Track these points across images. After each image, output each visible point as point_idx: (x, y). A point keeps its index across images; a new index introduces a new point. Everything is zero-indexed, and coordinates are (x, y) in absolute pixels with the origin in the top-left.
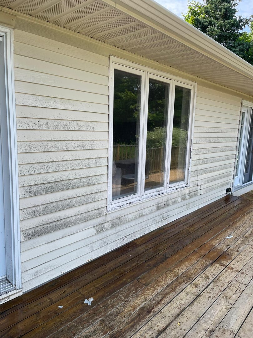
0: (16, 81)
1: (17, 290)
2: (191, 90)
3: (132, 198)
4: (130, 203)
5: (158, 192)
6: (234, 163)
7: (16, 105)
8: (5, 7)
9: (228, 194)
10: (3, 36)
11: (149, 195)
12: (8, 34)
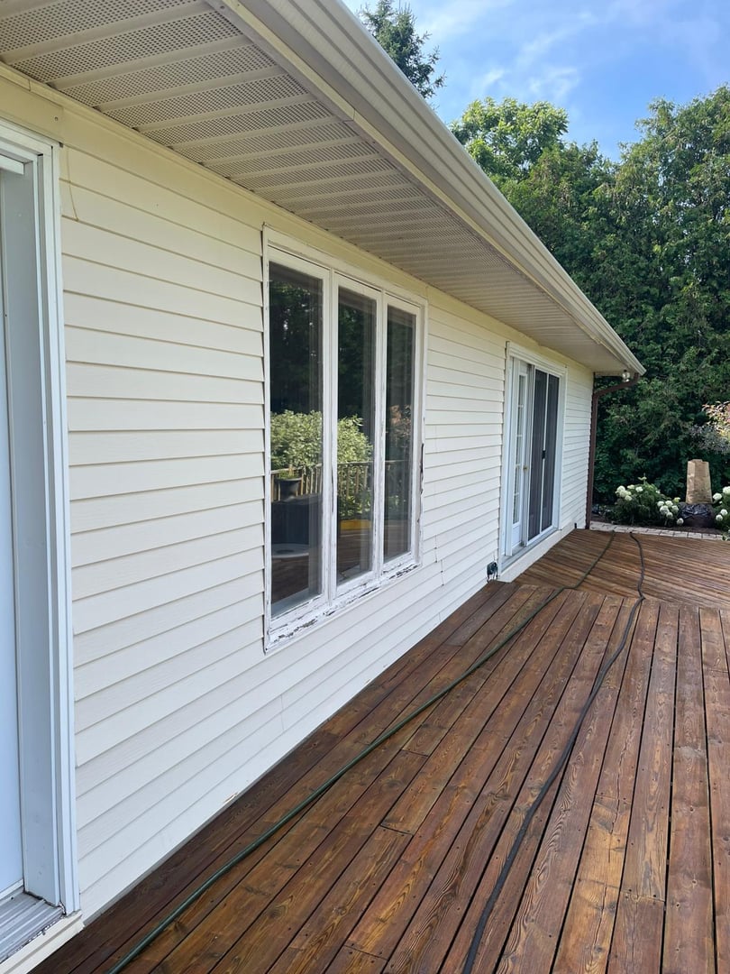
0: (66, 294)
1: (70, 915)
2: (415, 316)
3: (313, 608)
4: (312, 623)
5: (363, 588)
6: (498, 500)
7: (67, 361)
8: (39, 80)
9: (491, 577)
10: (32, 162)
11: (345, 598)
12: (46, 160)
